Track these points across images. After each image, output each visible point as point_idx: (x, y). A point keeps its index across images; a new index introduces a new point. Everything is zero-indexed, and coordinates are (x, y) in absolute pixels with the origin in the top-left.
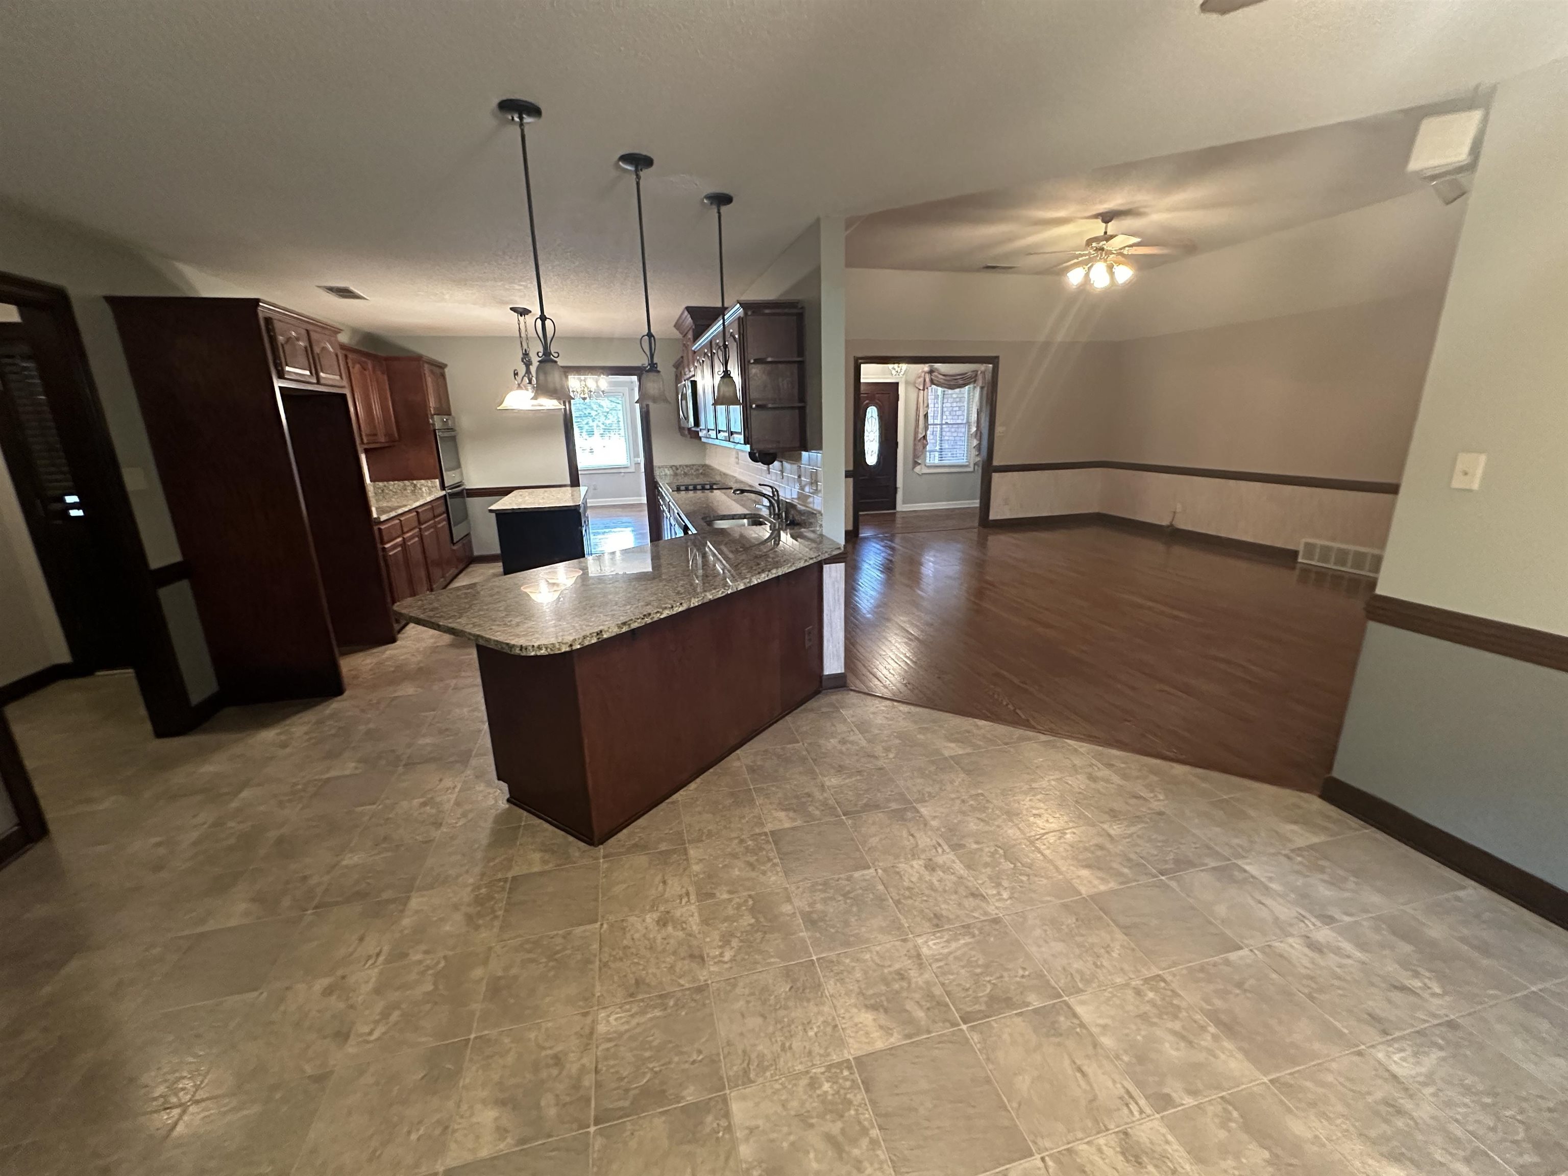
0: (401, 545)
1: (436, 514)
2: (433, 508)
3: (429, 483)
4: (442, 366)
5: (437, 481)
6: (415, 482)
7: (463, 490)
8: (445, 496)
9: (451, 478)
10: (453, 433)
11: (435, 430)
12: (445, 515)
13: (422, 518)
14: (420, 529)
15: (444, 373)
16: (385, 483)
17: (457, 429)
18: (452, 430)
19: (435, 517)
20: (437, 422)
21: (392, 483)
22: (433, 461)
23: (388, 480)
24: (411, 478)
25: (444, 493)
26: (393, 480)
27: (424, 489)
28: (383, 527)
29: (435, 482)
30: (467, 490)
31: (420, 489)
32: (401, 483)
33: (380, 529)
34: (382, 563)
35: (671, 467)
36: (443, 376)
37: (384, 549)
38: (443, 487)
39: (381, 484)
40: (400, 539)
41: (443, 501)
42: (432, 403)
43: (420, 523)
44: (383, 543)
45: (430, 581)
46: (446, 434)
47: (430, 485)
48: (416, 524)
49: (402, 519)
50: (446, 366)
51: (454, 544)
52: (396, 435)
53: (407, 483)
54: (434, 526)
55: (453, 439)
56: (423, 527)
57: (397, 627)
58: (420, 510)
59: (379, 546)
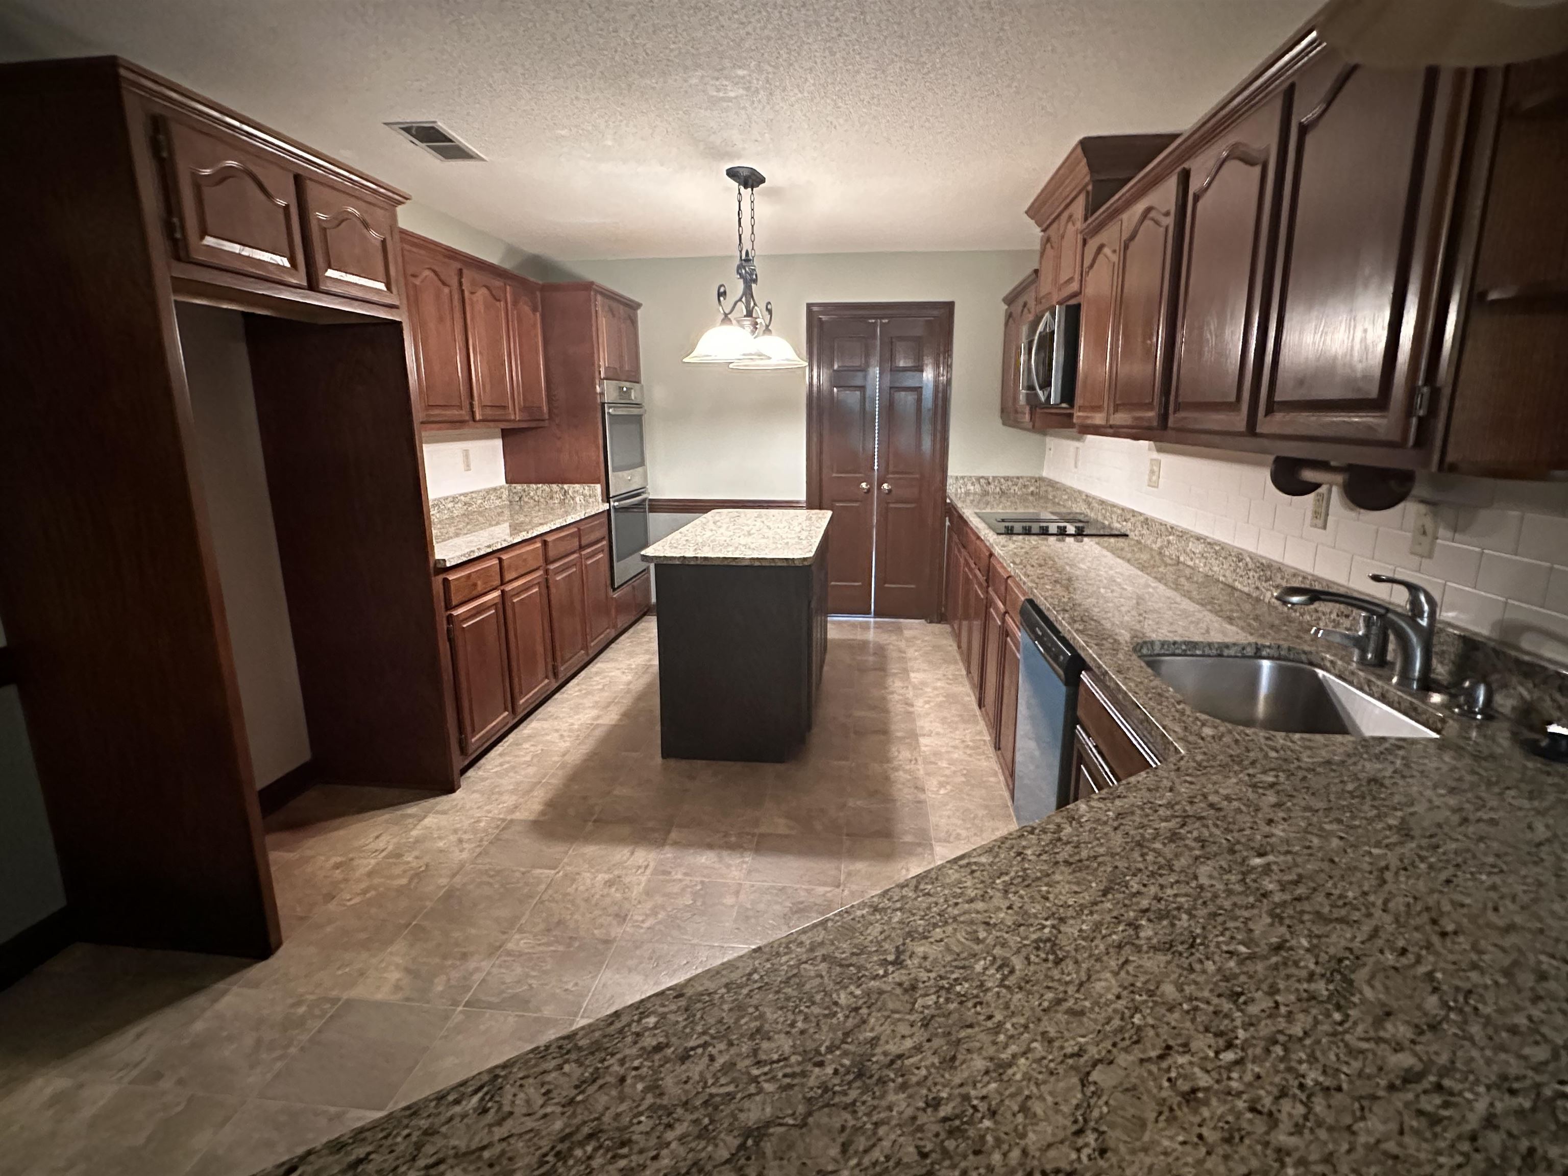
0: (495, 604)
1: (584, 543)
2: (579, 534)
3: (586, 489)
4: (633, 306)
5: (598, 487)
6: (566, 486)
7: (644, 500)
8: (609, 511)
9: (620, 482)
10: (635, 411)
11: (603, 404)
12: (604, 543)
13: (552, 553)
14: (547, 572)
15: (636, 315)
16: (525, 486)
17: (646, 407)
18: (638, 405)
19: (581, 548)
20: (608, 391)
21: (534, 486)
22: (593, 454)
23: (529, 482)
24: (562, 480)
25: (606, 506)
26: (537, 483)
27: (577, 499)
28: (451, 577)
29: (594, 490)
30: (651, 500)
31: (573, 499)
32: (546, 487)
33: (446, 580)
34: (444, 647)
35: (978, 479)
36: (633, 322)
37: (450, 618)
38: (607, 498)
39: (519, 487)
40: (496, 594)
41: (604, 519)
42: (603, 362)
43: (547, 561)
44: (449, 607)
45: (554, 659)
46: (620, 412)
47: (586, 492)
48: (541, 562)
49: (504, 557)
50: (639, 305)
51: (614, 590)
52: (545, 409)
53: (554, 486)
54: (579, 563)
55: (638, 420)
56: (552, 567)
57: (458, 762)
58: (550, 539)
59: (441, 614)
